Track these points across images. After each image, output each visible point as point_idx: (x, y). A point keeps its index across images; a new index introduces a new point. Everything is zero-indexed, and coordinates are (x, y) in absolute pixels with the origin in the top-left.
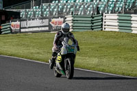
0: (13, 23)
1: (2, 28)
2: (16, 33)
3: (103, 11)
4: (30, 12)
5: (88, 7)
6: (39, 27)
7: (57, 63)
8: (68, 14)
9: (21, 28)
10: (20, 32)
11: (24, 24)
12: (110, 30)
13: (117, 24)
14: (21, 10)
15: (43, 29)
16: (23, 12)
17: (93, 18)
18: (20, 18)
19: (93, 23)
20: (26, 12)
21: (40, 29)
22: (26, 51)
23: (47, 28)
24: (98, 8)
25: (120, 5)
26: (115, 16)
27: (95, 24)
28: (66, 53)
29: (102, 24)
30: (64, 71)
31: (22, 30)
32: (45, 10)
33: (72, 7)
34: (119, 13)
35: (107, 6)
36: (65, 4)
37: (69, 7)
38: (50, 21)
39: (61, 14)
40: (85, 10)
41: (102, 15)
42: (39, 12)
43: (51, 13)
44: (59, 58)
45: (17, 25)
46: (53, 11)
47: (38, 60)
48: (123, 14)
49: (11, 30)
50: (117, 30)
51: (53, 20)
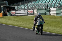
0: (12, 12)
1: (8, 13)
2: (13, 16)
3: (50, 7)
4: (19, 7)
5: (44, 5)
6: (23, 13)
7: (36, 28)
8: (35, 8)
9: (15, 14)
10: (15, 15)
11: (17, 12)
12: (53, 15)
13: (55, 13)
14: (16, 6)
15: (25, 14)
16: (16, 7)
17: (46, 10)
18: (15, 9)
19: (45, 12)
20: (18, 7)
21: (24, 14)
22: (18, 23)
23: (26, 14)
24: (48, 6)
25: (57, 5)
26: (55, 9)
27: (46, 13)
28: (39, 24)
29: (49, 13)
30: (39, 32)
31: (16, 15)
32: (26, 6)
33: (37, 5)
34: (57, 8)
35: (51, 5)
36: (34, 4)
37: (35, 5)
38: (28, 11)
39: (32, 8)
40: (42, 7)
41: (49, 9)
42: (23, 7)
43: (28, 8)
44: (36, 26)
45: (14, 13)
46: (29, 7)
47: (22, 27)
48: (58, 9)
49: (11, 14)
50: (56, 15)
51: (29, 11)
